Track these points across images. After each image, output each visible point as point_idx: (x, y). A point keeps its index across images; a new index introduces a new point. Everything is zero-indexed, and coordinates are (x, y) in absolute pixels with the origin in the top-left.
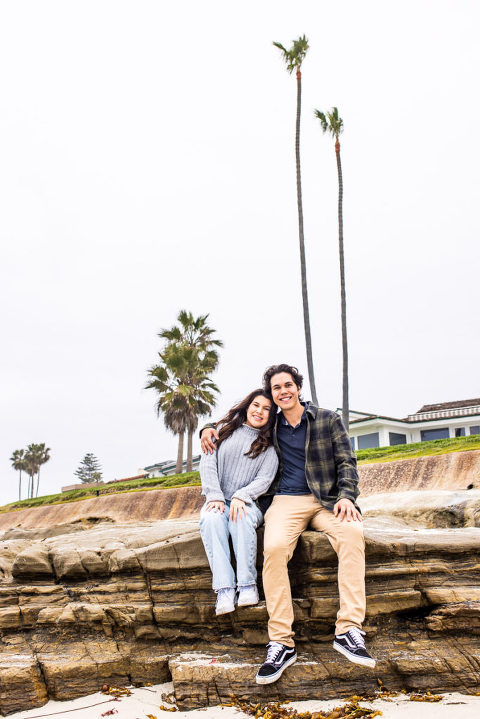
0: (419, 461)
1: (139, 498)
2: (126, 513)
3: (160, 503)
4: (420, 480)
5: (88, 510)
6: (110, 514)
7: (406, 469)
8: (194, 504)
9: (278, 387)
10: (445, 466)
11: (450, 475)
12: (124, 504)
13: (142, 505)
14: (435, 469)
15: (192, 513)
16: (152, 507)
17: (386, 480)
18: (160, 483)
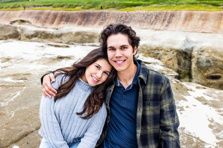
0: (166, 13)
1: (41, 13)
2: (36, 20)
3: (50, 17)
4: (166, 23)
5: (20, 16)
6: (29, 19)
7: (160, 16)
8: (65, 20)
9: (113, 49)
10: (179, 17)
11: (180, 22)
12: (35, 15)
13: (43, 17)
14: (174, 18)
15: (64, 23)
16: (47, 18)
17: (150, 20)
18: (51, 5)
